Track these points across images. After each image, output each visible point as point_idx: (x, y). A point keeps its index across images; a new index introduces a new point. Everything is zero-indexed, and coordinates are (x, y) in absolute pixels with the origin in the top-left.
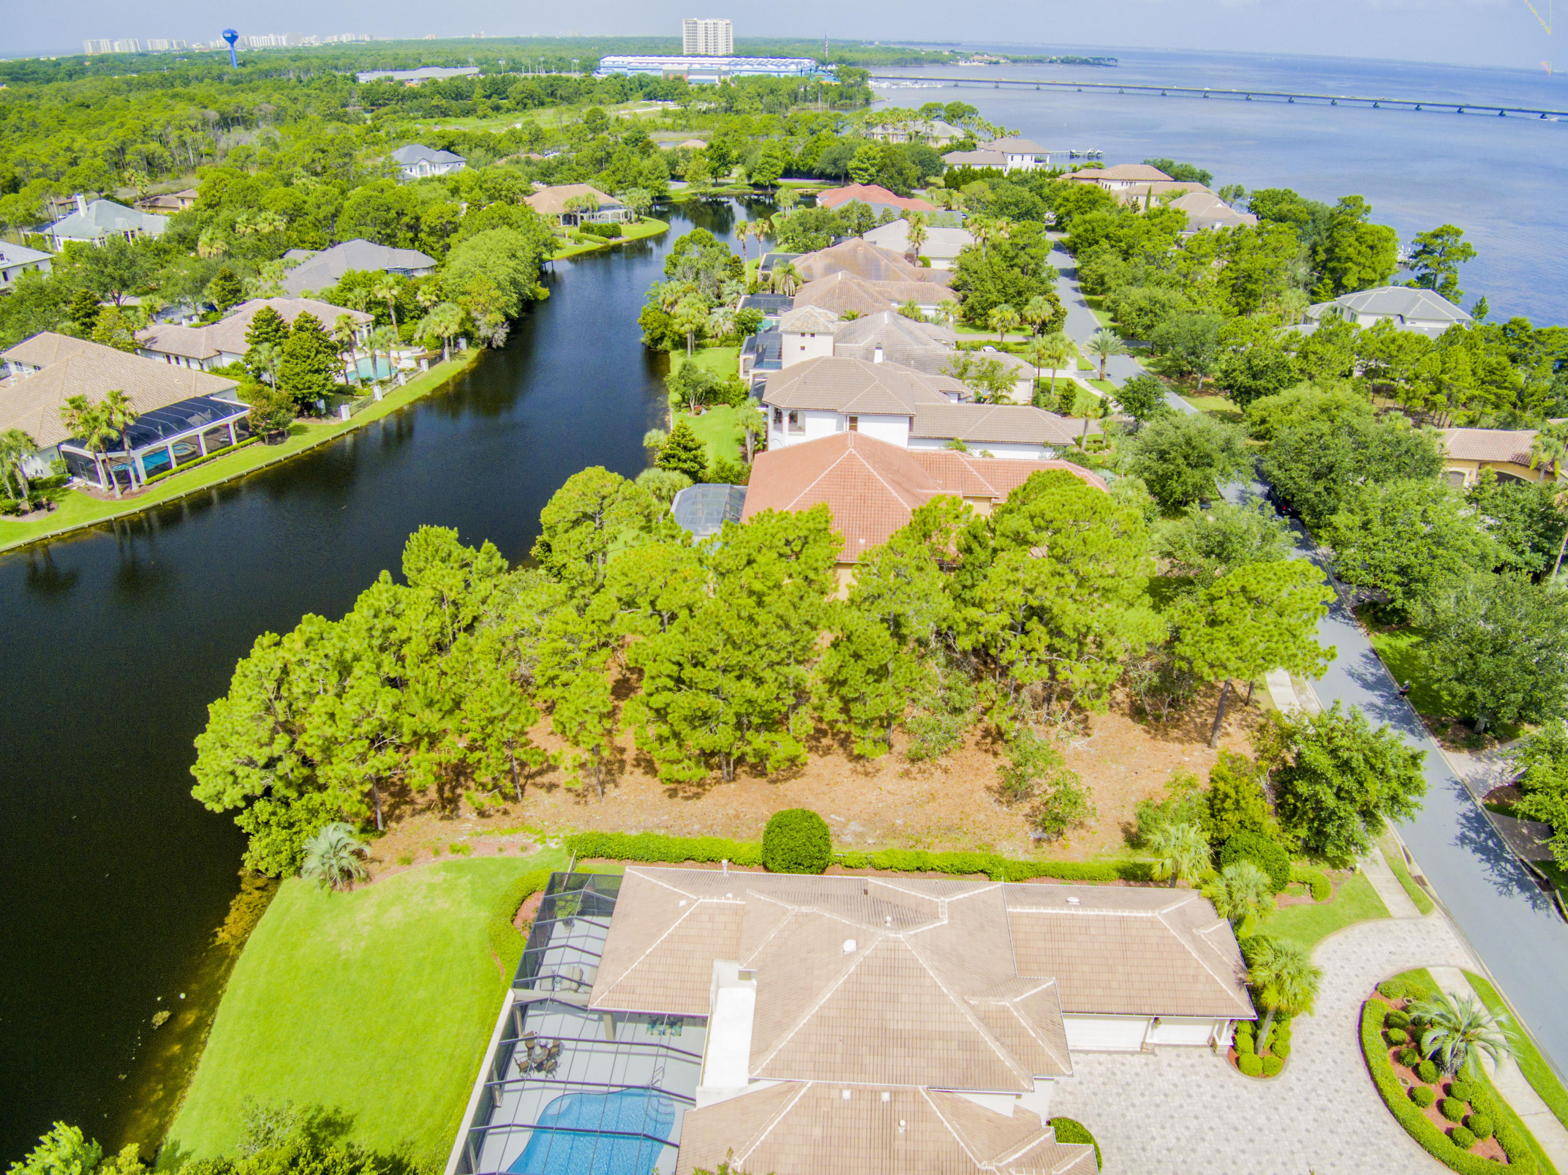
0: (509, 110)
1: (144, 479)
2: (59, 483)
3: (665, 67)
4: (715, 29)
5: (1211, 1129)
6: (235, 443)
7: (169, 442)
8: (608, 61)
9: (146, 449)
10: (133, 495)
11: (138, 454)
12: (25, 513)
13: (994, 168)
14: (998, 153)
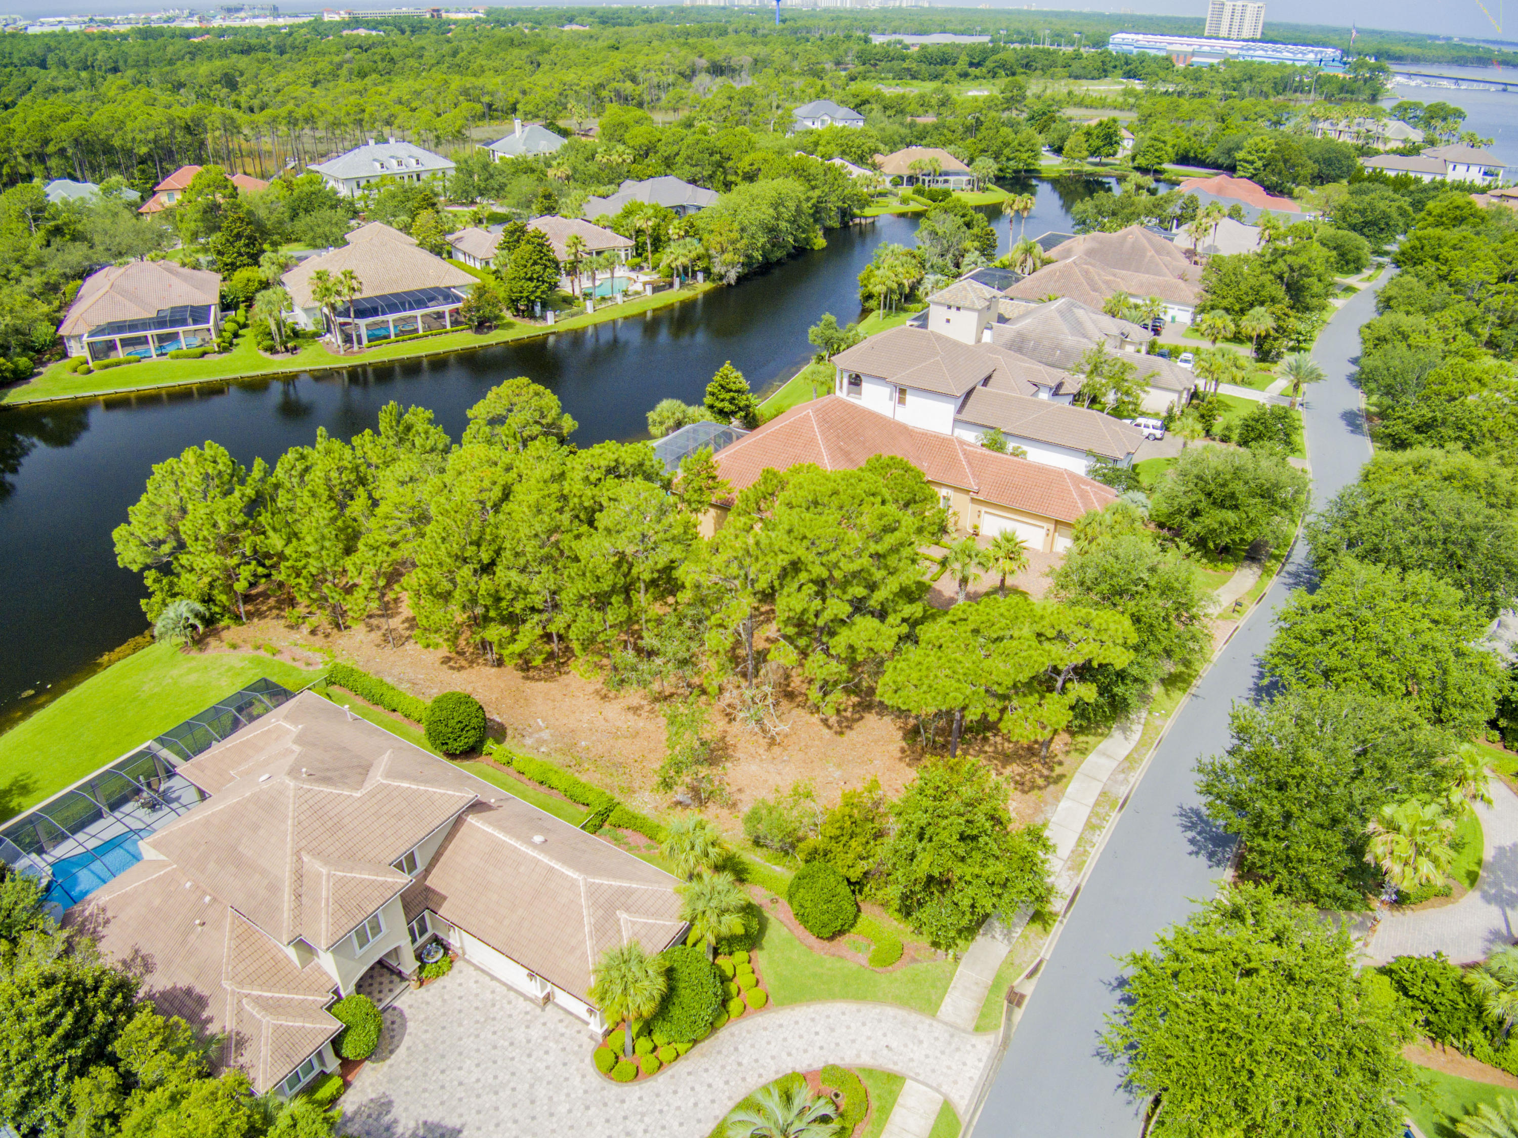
0: (976, 77)
1: (365, 342)
2: (316, 335)
3: (1169, 48)
4: (1243, 12)
5: (514, 1089)
6: (449, 328)
7: (391, 317)
8: (1119, 37)
9: (371, 320)
10: (353, 353)
11: (363, 323)
12: (277, 352)
13: (1412, 175)
14: (1441, 160)
